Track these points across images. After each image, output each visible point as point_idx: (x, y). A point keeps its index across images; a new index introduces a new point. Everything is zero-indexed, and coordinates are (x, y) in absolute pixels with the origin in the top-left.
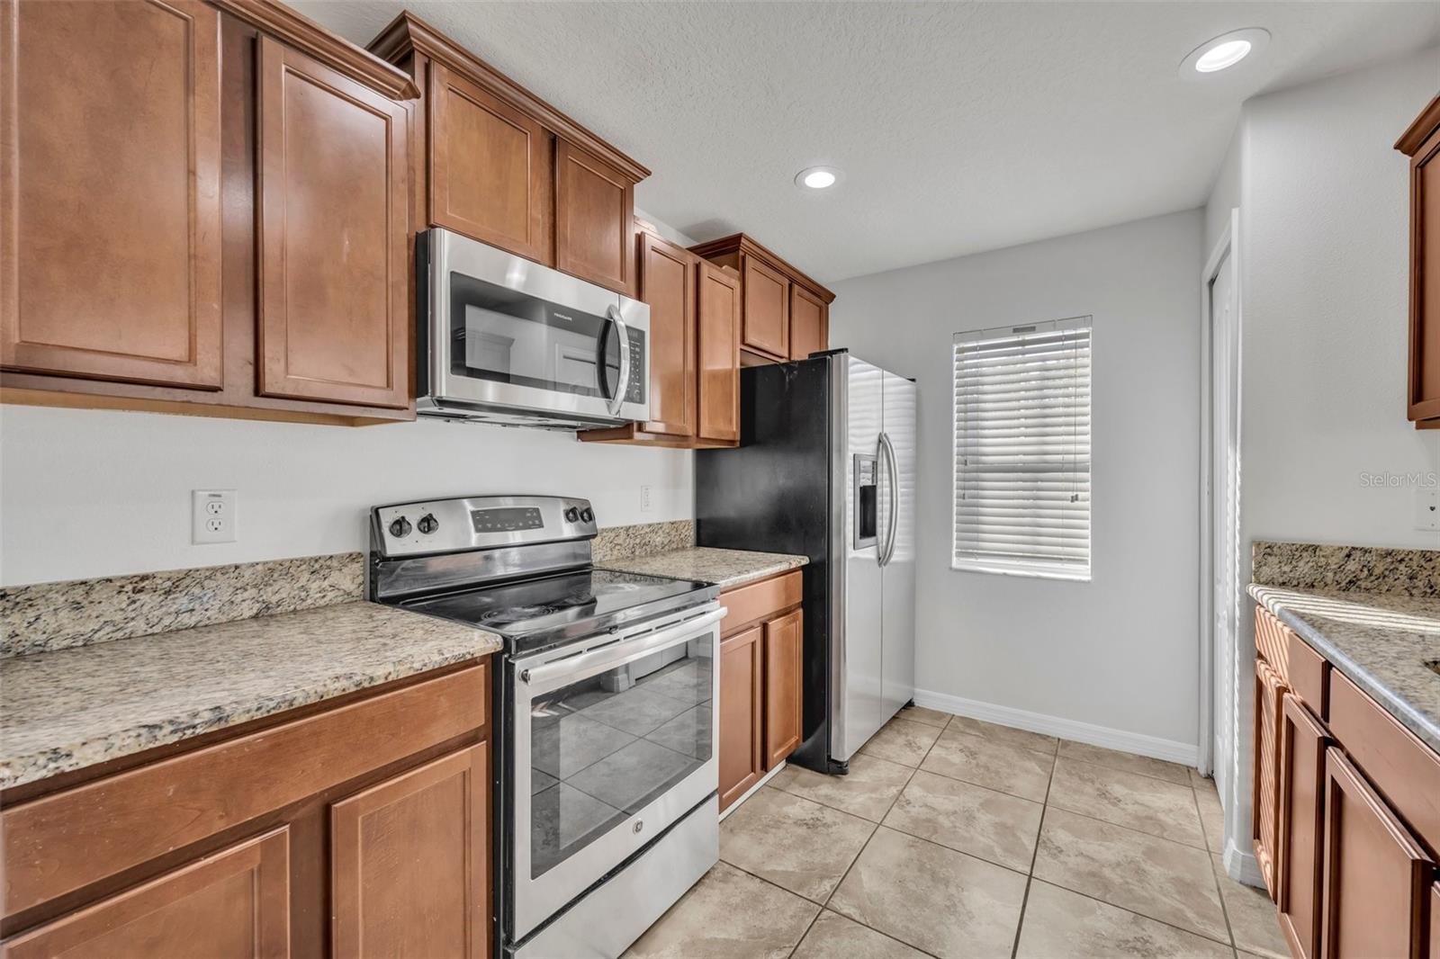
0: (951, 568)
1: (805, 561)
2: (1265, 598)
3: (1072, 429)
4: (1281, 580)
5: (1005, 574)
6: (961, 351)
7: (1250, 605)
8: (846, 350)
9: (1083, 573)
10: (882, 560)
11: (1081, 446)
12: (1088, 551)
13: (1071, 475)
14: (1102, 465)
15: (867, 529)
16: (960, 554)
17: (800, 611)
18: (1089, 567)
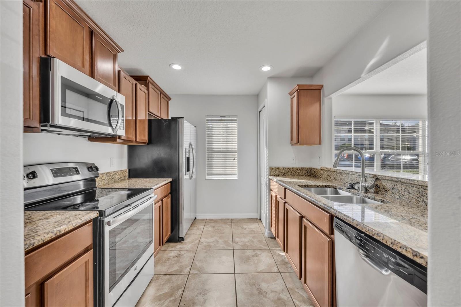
0: (205, 179)
1: (171, 180)
2: (273, 178)
3: (233, 142)
4: (274, 175)
5: (219, 179)
6: (207, 120)
7: (270, 180)
8: (183, 118)
9: (235, 177)
10: (191, 178)
11: (235, 146)
12: (237, 172)
13: (233, 154)
14: (240, 151)
15: (188, 170)
16: (208, 175)
17: (170, 195)
18: (237, 176)
